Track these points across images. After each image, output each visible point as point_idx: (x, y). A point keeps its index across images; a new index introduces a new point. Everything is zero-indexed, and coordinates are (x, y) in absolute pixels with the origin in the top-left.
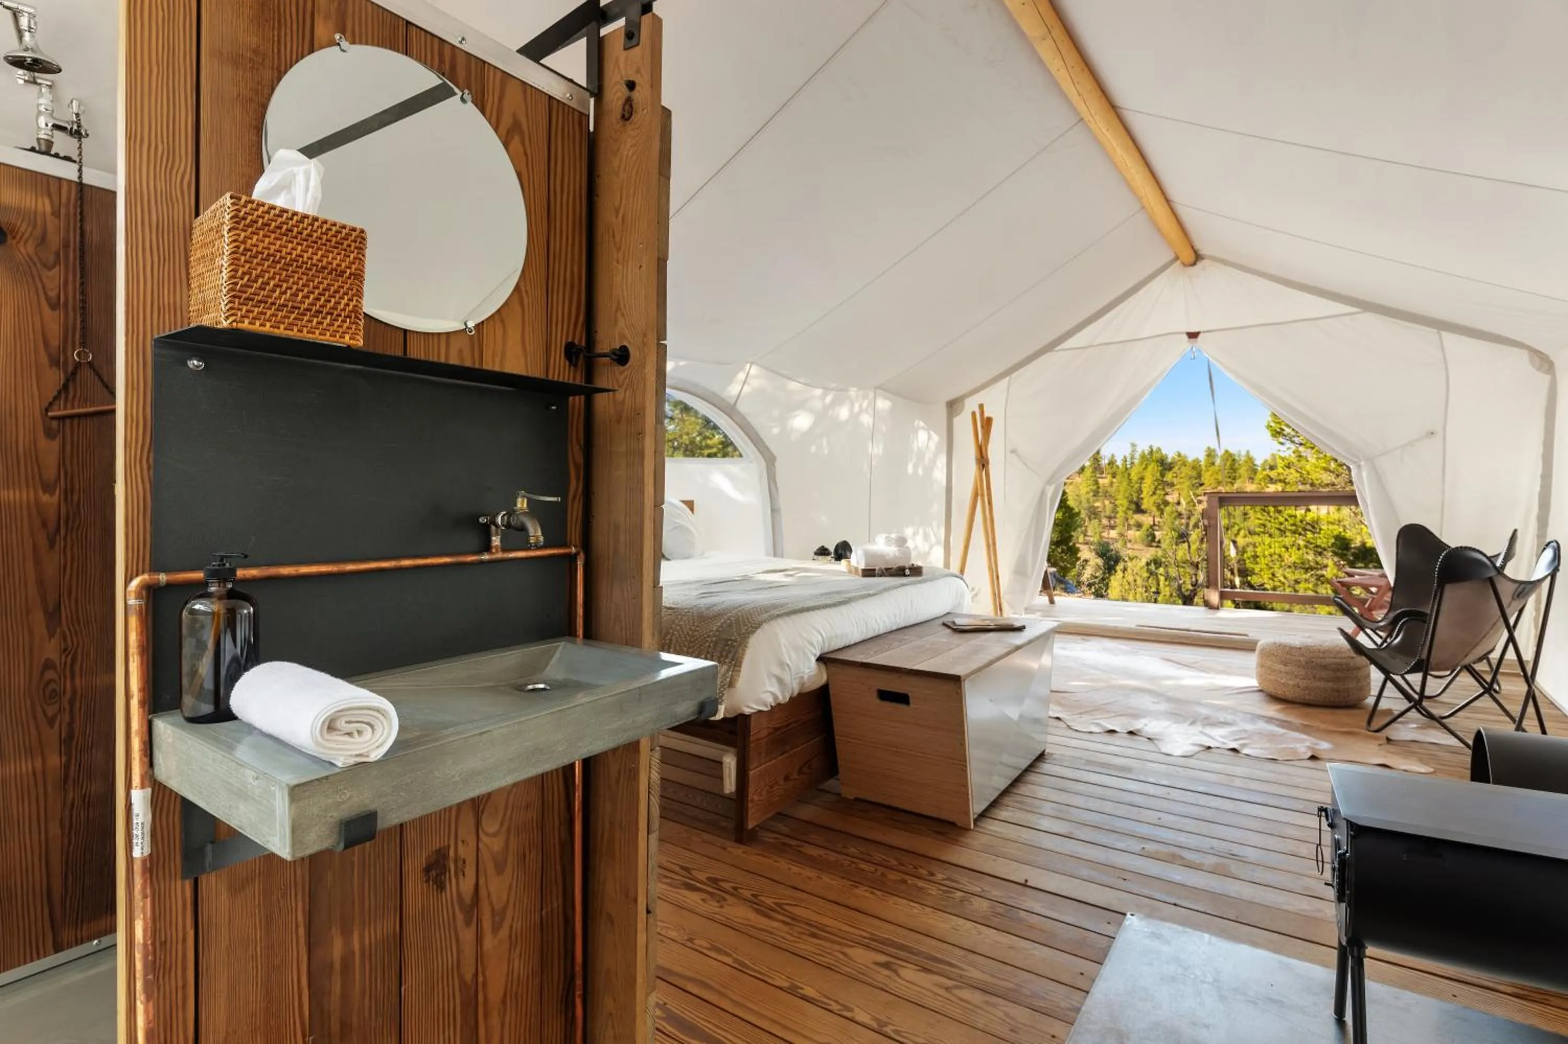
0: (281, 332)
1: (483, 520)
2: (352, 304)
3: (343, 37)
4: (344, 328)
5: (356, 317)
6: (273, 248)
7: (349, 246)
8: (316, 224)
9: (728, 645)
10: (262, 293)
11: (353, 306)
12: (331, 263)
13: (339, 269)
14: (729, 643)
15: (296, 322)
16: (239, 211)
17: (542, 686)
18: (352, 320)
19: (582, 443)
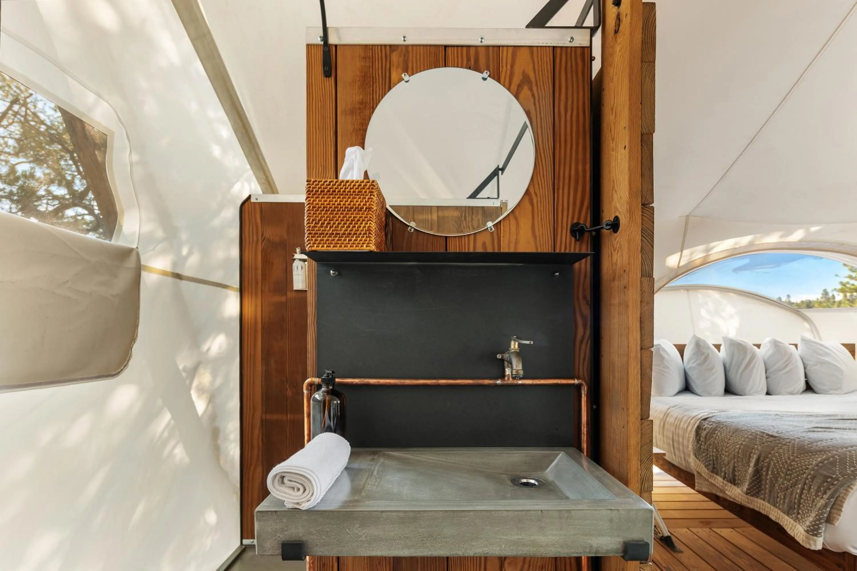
0: (331, 249)
1: (499, 356)
2: (367, 226)
3: (406, 74)
4: (363, 241)
5: (370, 233)
6: (326, 203)
7: (366, 192)
8: (348, 184)
9: (827, 482)
10: (322, 229)
11: (368, 227)
12: (355, 205)
13: (360, 206)
14: (829, 480)
15: (338, 242)
16: (310, 187)
17: (533, 481)
18: (367, 236)
19: (589, 298)
